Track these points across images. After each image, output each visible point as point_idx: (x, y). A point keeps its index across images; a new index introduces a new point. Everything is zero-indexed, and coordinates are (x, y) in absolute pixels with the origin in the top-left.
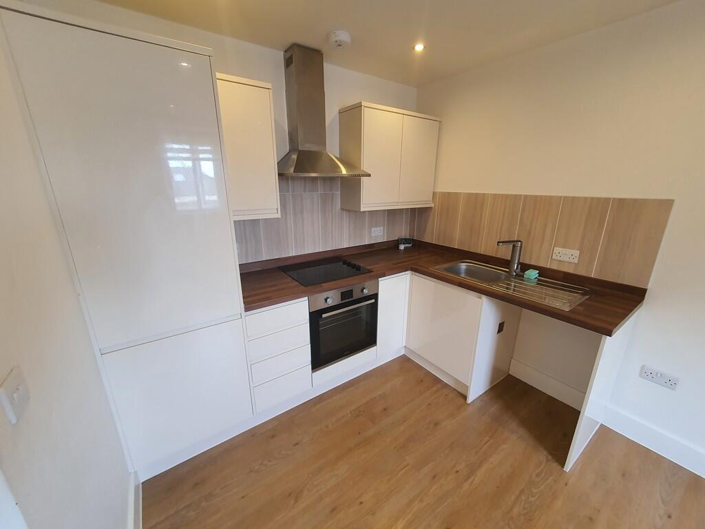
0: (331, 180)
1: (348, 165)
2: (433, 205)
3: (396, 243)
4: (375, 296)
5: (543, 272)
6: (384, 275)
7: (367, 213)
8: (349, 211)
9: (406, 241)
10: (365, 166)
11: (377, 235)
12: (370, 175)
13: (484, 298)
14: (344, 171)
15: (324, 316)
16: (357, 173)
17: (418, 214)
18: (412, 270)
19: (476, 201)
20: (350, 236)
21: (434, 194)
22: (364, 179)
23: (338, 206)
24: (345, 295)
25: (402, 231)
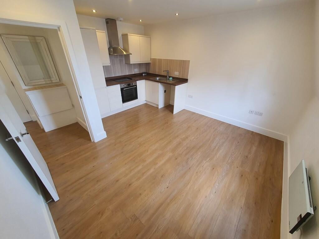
0: (122, 55)
1: (126, 51)
2: (150, 62)
3: (142, 73)
4: (136, 86)
5: (173, 78)
6: (138, 80)
7: (132, 65)
8: (127, 64)
9: (145, 73)
10: (131, 51)
11: (136, 71)
12: (131, 54)
13: (159, 83)
14: (125, 53)
15: (124, 89)
16: (128, 53)
17: (147, 65)
18: (145, 79)
19: (160, 60)
20: (128, 72)
21: (151, 59)
22: (130, 55)
23: (124, 63)
24: (129, 85)
25: (143, 70)
